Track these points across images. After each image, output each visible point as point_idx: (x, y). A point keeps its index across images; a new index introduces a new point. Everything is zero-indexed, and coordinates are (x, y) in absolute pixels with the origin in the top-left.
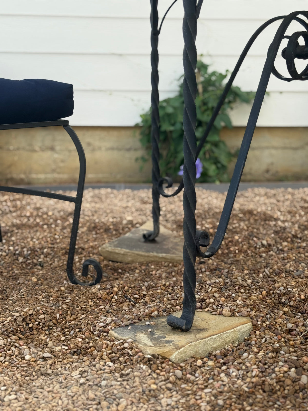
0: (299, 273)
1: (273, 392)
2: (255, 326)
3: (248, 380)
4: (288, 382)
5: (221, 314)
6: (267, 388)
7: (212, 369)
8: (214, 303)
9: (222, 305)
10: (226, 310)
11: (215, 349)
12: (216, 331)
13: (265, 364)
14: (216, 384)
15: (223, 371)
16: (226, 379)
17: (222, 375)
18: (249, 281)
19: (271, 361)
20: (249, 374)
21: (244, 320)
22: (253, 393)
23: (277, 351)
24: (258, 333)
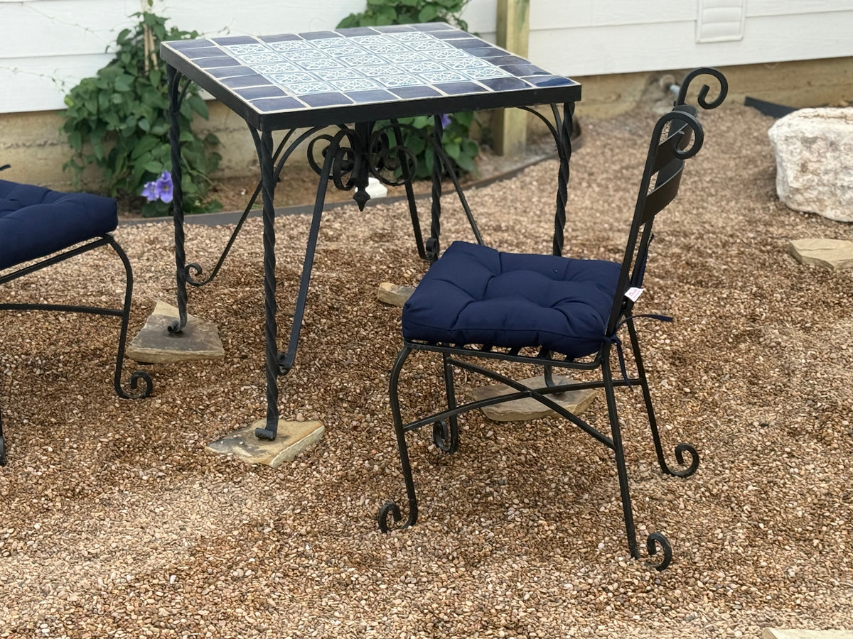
0: (348, 362)
1: (354, 480)
2: (327, 427)
3: (335, 474)
4: (365, 471)
5: (295, 420)
6: (350, 478)
7: (305, 469)
8: (285, 410)
9: (293, 411)
10: (299, 416)
11: (300, 452)
12: (298, 437)
13: (344, 460)
14: (313, 481)
15: (314, 470)
16: (318, 475)
17: (315, 473)
18: (305, 379)
19: (348, 457)
20: (335, 470)
21: (317, 423)
22: (341, 483)
23: (350, 448)
24: (330, 433)
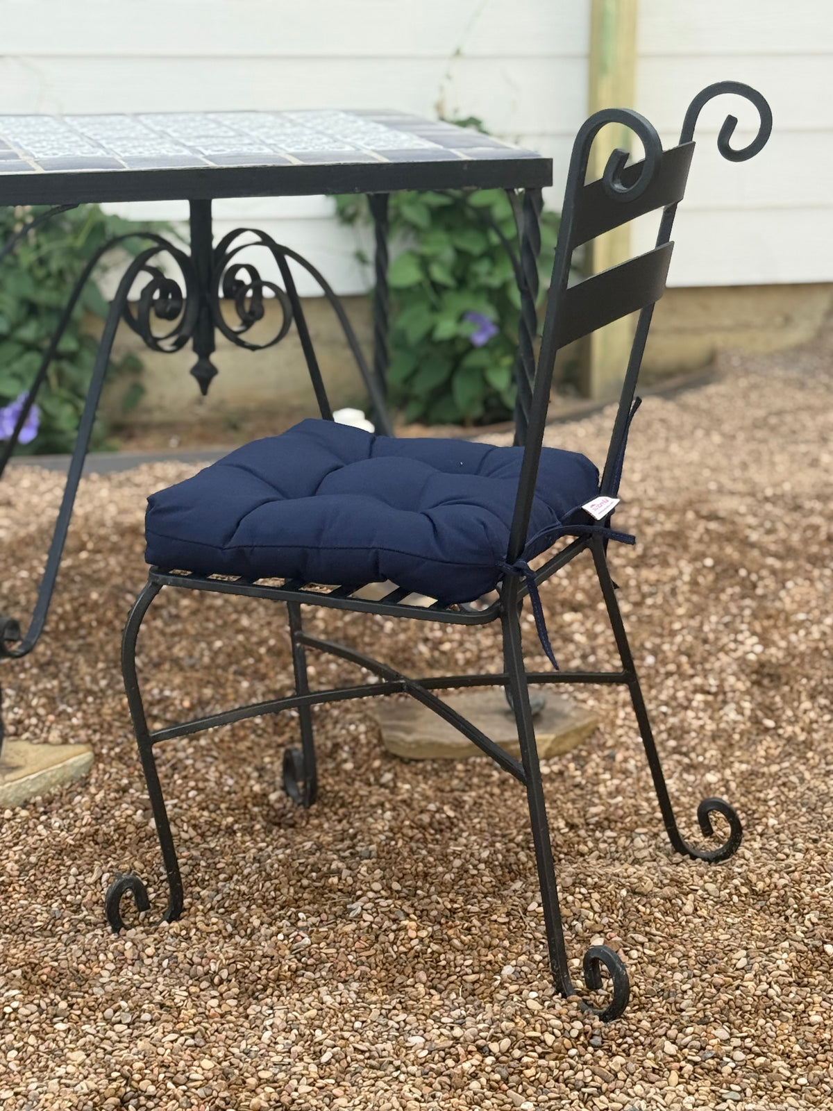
0: (192, 661)
1: (109, 842)
2: (98, 757)
3: (76, 830)
4: (131, 828)
5: (46, 742)
6: (100, 839)
7: (27, 820)
8: (36, 726)
9: (50, 728)
10: (54, 736)
11: (35, 794)
12: (35, 768)
13: (104, 808)
14: (30, 840)
15: (41, 823)
16: (44, 833)
17: (40, 827)
18: (103, 683)
19: (113, 804)
20: (78, 824)
21: (82, 748)
22: (81, 846)
23: (124, 790)
24: (101, 766)
